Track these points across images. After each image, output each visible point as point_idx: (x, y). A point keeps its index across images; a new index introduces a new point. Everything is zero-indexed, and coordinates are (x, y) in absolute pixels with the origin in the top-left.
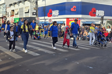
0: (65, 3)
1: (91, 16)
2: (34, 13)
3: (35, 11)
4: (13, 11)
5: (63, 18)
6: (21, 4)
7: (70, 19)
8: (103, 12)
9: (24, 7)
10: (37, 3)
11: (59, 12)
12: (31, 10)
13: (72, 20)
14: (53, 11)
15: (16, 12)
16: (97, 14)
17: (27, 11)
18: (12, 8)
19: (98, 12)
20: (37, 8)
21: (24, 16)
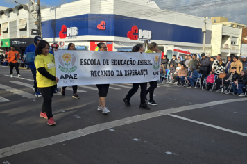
0: (87, 15)
3: (36, 28)
6: (12, 13)
7: (96, 43)
8: (150, 32)
9: (18, 20)
10: (39, 13)
11: (78, 31)
12: (30, 26)
14: (68, 29)
15: (3, 28)
16: (140, 36)
17: (24, 27)
20: (40, 23)
21: (19, 35)
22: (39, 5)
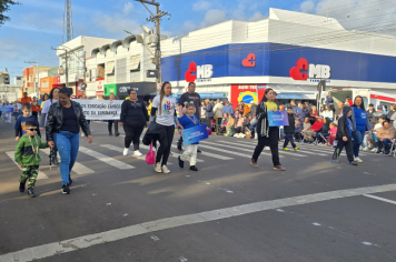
0: (227, 46)
1: (296, 78)
2: (150, 71)
3: (154, 67)
4: (103, 65)
5: (223, 85)
6: (120, 47)
7: (240, 87)
8: (328, 68)
9: (128, 57)
10: (158, 46)
11: (213, 70)
12: (144, 65)
13: (245, 90)
14: (198, 67)
15: (108, 69)
16: (311, 75)
17: (136, 67)
18: (100, 58)
19: (313, 69)
20: (158, 60)
21: (129, 79)
22: (158, 35)
